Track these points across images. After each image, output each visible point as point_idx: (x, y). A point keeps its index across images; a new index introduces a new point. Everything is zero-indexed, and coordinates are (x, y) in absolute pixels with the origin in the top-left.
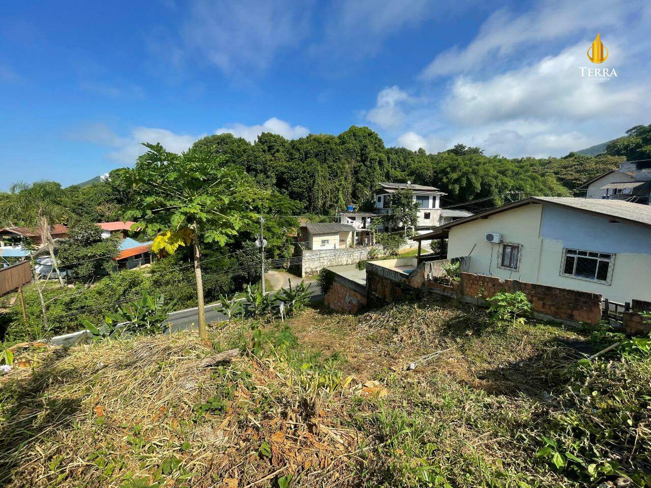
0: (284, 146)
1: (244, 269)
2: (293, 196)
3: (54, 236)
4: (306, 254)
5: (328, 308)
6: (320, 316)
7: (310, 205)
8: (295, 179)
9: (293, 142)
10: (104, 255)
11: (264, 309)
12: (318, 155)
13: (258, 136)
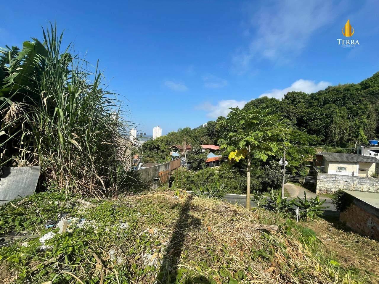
0: (304, 98)
1: (269, 178)
2: (310, 132)
4: (321, 176)
5: (344, 224)
6: (334, 229)
7: (326, 139)
8: (313, 120)
9: (312, 94)
10: (202, 159)
11: (282, 208)
12: (337, 100)
13: (285, 95)
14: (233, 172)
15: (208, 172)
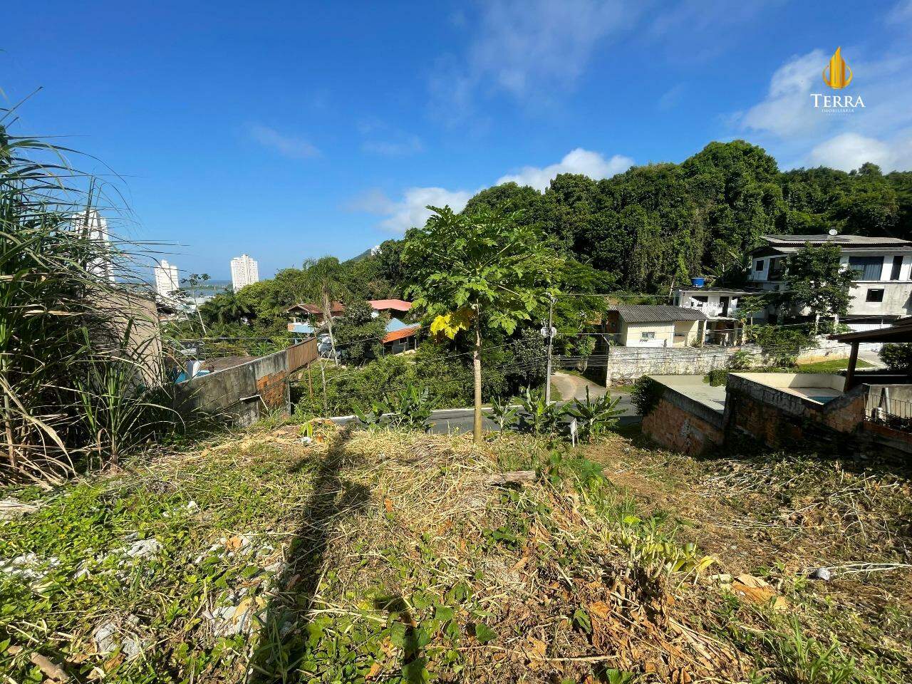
0: (588, 190)
1: (521, 367)
2: (599, 264)
3: (333, 313)
4: (615, 353)
5: (648, 438)
6: (634, 450)
7: (625, 278)
8: (603, 239)
9: (603, 182)
10: (372, 337)
11: (546, 425)
12: (645, 198)
13: (551, 181)
14: (447, 360)
15: (389, 365)
